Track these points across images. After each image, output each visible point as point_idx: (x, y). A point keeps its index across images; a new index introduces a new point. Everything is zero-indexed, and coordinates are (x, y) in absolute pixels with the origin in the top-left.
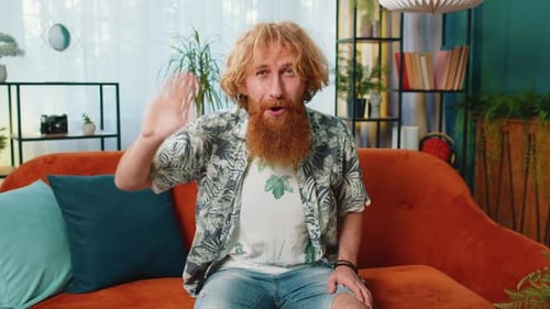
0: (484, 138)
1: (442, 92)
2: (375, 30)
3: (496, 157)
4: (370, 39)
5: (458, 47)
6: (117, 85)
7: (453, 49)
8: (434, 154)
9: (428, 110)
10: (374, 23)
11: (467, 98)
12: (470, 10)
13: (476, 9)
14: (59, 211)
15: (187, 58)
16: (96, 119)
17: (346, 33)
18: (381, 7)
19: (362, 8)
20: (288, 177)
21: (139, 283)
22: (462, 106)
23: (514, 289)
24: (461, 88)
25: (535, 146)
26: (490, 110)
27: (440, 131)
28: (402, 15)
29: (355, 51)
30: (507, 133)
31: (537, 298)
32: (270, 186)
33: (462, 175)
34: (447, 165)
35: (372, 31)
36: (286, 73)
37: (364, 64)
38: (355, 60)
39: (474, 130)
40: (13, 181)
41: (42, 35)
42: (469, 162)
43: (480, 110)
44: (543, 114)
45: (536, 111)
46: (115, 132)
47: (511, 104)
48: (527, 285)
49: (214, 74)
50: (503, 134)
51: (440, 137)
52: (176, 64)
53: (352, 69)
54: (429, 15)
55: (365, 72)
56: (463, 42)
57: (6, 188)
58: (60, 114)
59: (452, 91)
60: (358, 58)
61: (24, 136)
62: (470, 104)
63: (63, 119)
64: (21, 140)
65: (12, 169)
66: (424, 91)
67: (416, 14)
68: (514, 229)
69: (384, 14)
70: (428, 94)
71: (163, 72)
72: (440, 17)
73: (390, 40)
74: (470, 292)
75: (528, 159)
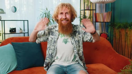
0: (115, 33)
1: (105, 22)
2: (89, 7)
3: (118, 38)
4: (88, 10)
5: (109, 12)
6: (28, 21)
7: (108, 12)
8: (103, 37)
9: (102, 27)
10: (89, 6)
11: (111, 24)
12: (112, 3)
13: (113, 3)
14: (14, 51)
15: (44, 14)
16: (23, 29)
17: (82, 8)
18: (91, 2)
19: (86, 2)
20: (68, 39)
21: (33, 68)
22: (110, 25)
23: (122, 69)
24: (110, 21)
25: (127, 35)
26: (117, 27)
27: (105, 31)
28: (96, 4)
29: (85, 13)
30: (121, 32)
31: (128, 71)
32: (64, 41)
33: (110, 42)
34: (107, 40)
35: (89, 8)
36: (67, 14)
37: (87, 16)
38: (84, 15)
39: (113, 31)
40: (3, 44)
41: (10, 9)
42: (112, 39)
43: (114, 27)
44: (129, 28)
45: (128, 27)
46: (27, 32)
47: (122, 25)
48: (125, 68)
49: (51, 18)
50: (120, 32)
51: (105, 33)
52: (42, 16)
53: (84, 17)
54: (102, 4)
55: (87, 18)
56: (110, 10)
57: (1, 45)
58: (14, 28)
59: (108, 22)
60: (85, 14)
61: (5, 33)
62: (112, 25)
63: (15, 29)
64: (5, 34)
65: (3, 41)
66: (101, 22)
67: (99, 4)
68: (123, 55)
69: (91, 4)
70: (102, 23)
71: (39, 18)
72: (105, 5)
73: (93, 10)
74: (112, 70)
75: (126, 38)
